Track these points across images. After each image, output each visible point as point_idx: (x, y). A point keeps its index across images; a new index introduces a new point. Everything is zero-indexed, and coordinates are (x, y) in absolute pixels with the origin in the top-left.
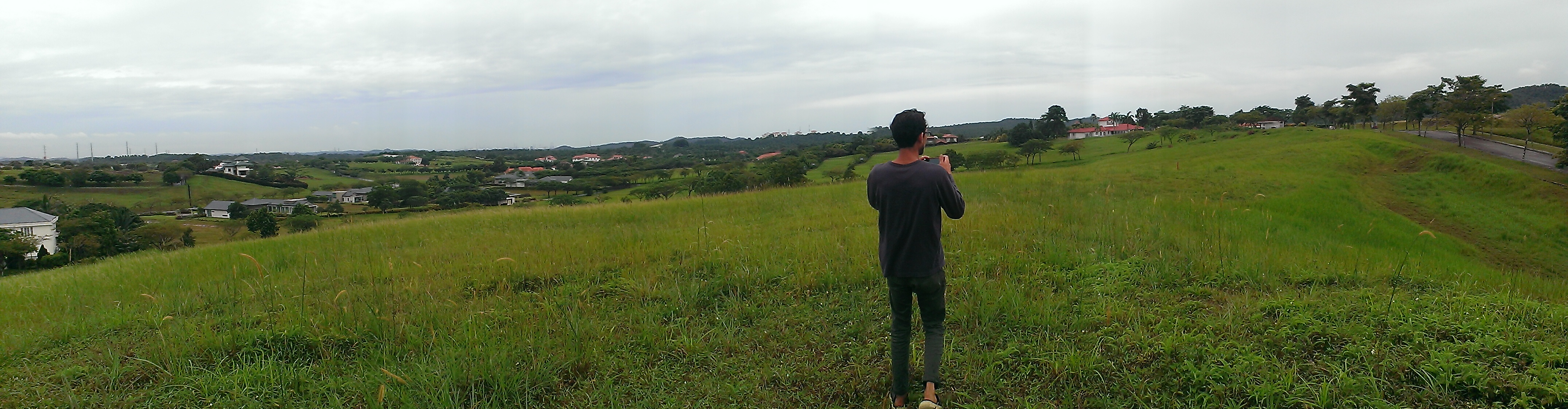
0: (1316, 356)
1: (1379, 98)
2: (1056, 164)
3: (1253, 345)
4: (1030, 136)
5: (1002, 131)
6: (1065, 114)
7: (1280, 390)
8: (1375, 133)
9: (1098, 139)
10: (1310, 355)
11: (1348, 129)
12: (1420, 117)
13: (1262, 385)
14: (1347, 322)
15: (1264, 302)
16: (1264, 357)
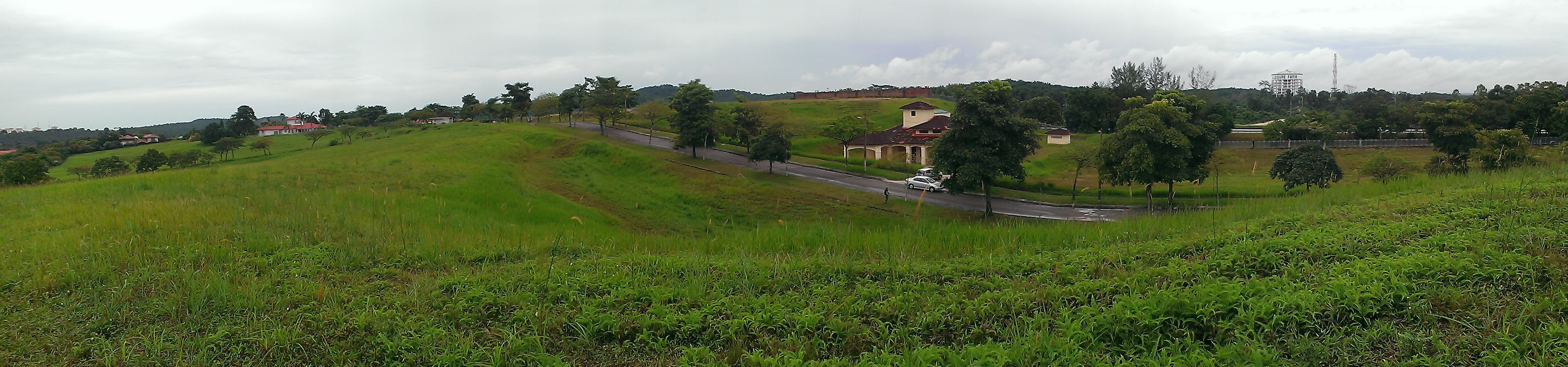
0: (490, 323)
1: (533, 96)
2: (249, 159)
3: (434, 320)
4: (222, 134)
5: (194, 131)
6: (253, 113)
7: (460, 357)
8: (530, 126)
9: (287, 137)
10: (484, 323)
11: (508, 123)
12: (570, 111)
13: (444, 355)
14: (515, 291)
15: (442, 280)
16: (444, 329)
